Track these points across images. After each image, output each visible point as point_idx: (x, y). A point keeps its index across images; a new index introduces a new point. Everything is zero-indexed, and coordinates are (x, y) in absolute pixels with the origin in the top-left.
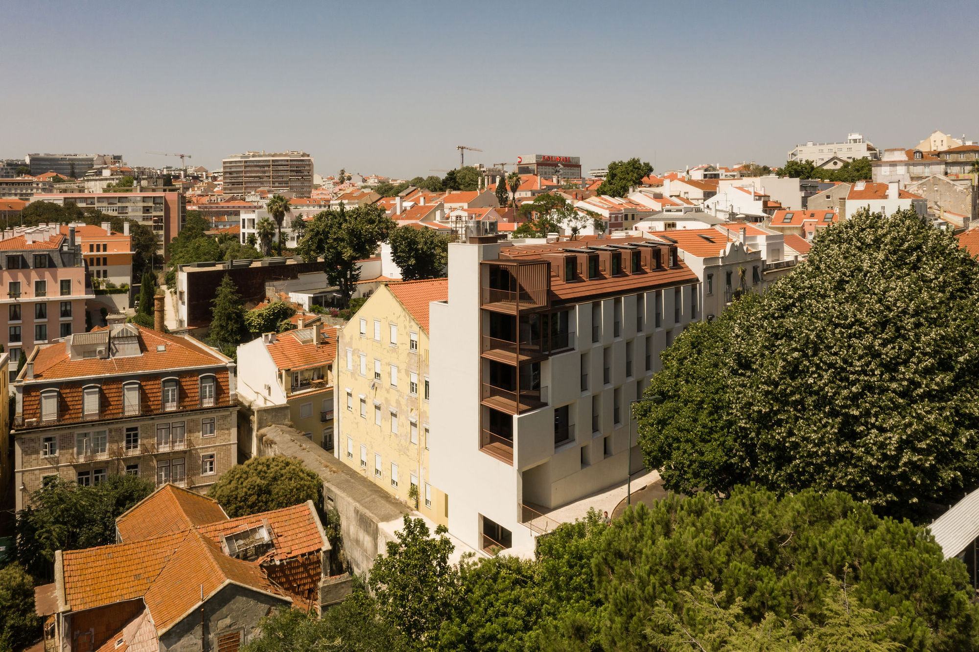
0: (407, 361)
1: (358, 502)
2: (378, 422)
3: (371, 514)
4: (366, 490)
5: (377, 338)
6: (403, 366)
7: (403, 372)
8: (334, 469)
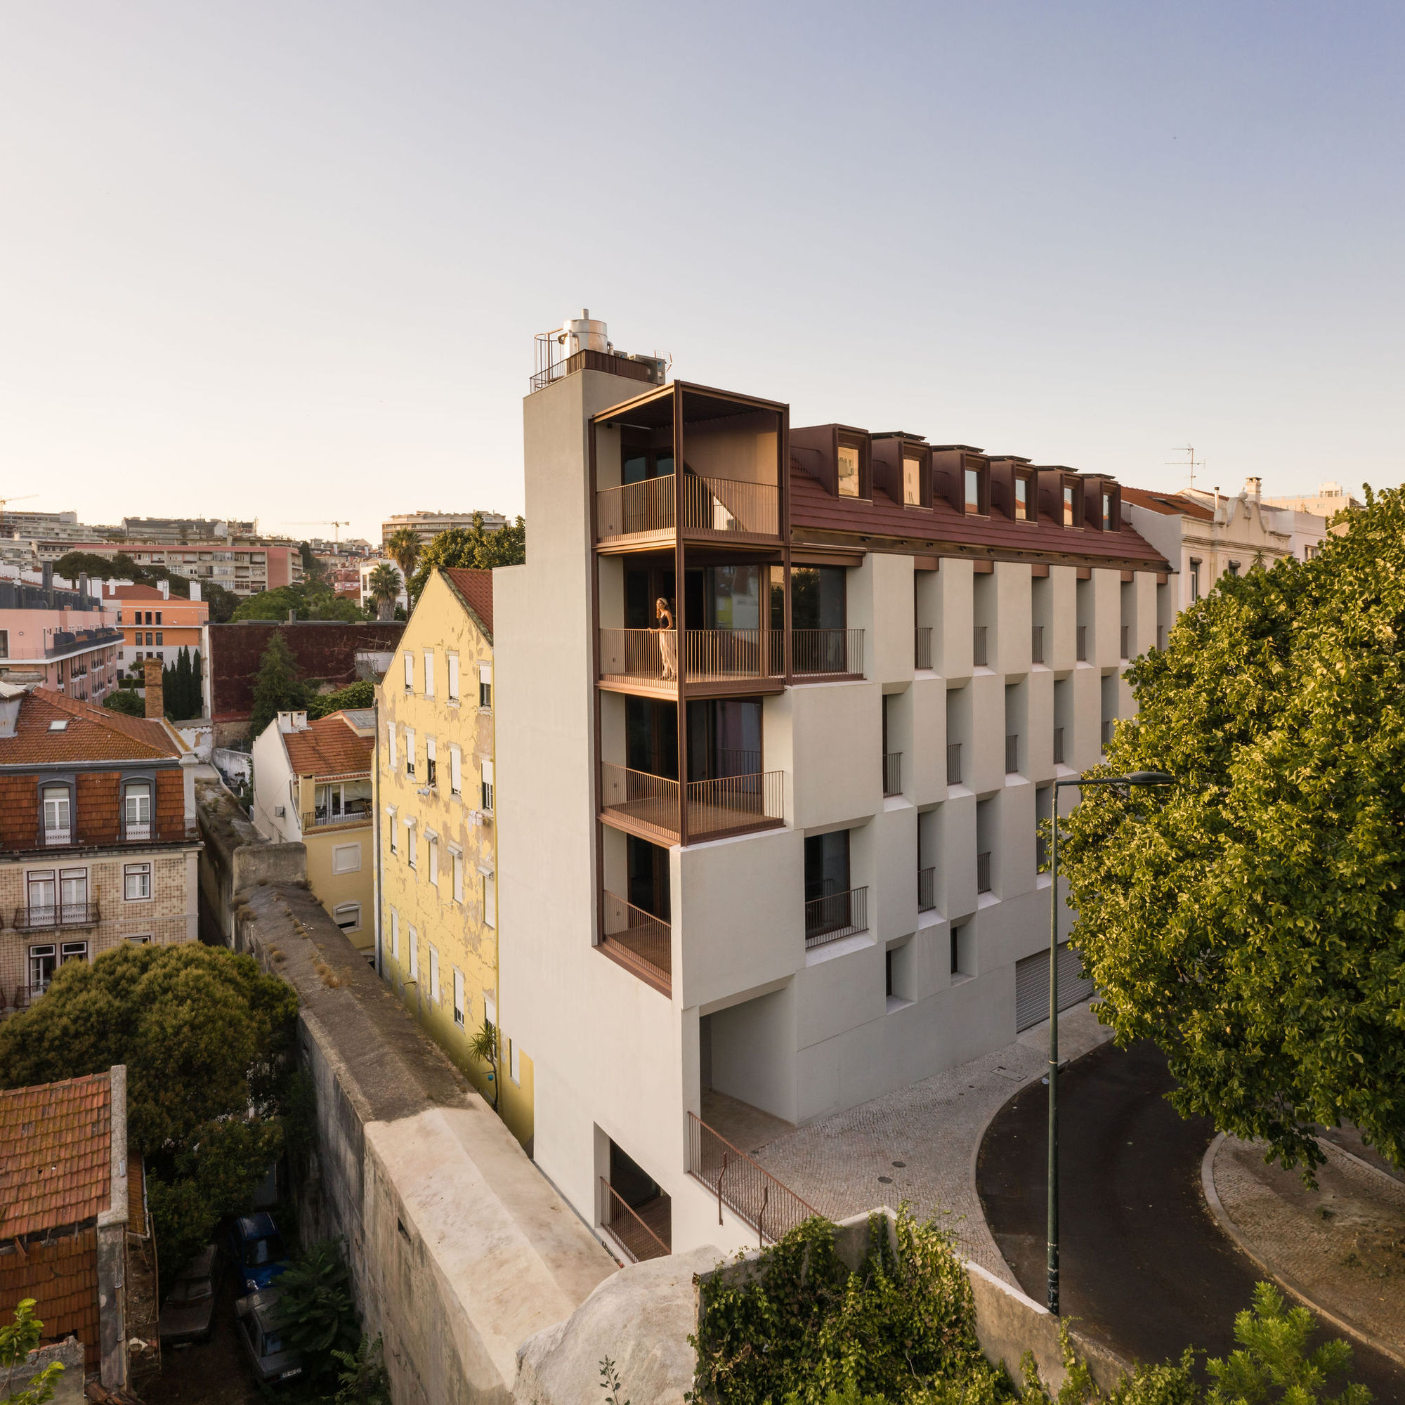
0: (475, 733)
1: (347, 1060)
2: (434, 880)
3: (360, 1097)
4: (376, 1031)
5: (430, 692)
6: (469, 748)
7: (470, 759)
8: (335, 979)
